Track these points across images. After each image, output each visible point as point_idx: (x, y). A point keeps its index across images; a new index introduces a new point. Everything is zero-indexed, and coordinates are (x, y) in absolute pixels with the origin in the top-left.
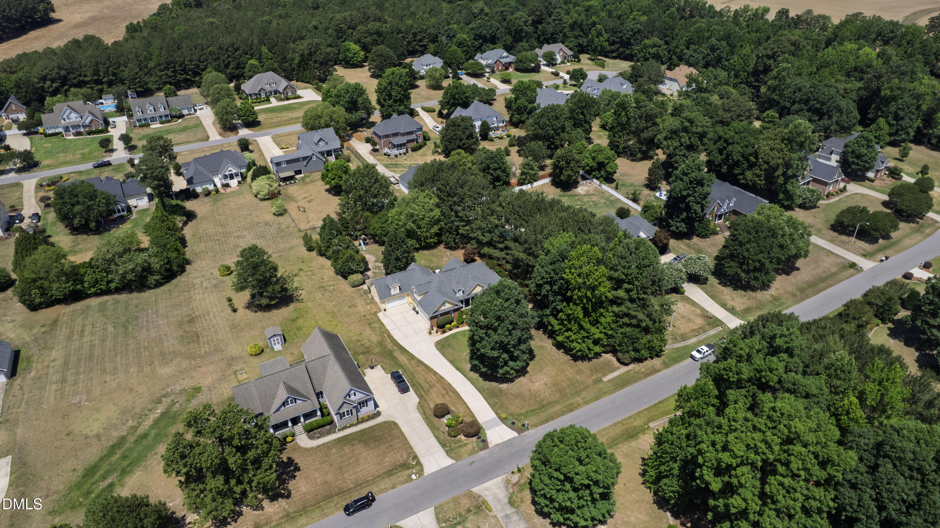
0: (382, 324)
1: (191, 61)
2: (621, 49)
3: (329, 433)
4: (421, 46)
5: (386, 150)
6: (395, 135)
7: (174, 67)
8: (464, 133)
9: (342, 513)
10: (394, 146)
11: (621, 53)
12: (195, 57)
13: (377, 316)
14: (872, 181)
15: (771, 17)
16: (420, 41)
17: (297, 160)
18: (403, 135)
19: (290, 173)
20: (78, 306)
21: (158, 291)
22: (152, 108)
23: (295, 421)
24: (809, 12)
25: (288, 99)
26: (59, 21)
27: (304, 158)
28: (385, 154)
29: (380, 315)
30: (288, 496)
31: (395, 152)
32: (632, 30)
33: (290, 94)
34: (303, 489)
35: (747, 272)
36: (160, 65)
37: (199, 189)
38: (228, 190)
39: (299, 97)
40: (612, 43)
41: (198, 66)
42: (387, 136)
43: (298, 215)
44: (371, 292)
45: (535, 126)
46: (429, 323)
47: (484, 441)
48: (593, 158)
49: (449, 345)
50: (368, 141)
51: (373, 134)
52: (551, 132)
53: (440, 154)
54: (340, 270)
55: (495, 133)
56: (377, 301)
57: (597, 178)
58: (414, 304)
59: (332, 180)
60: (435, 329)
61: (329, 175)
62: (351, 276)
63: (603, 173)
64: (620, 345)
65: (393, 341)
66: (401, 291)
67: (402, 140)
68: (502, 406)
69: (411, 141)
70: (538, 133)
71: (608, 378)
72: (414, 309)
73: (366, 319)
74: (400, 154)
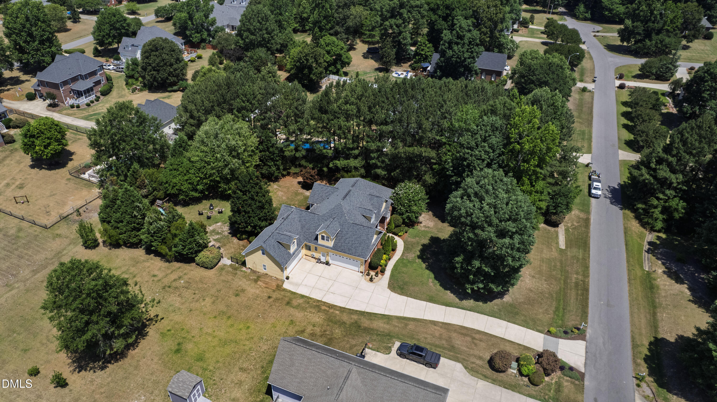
0: (303, 296)
5: (71, 102)
6: (74, 79)
10: (79, 94)
13: (285, 290)
14: (517, 31)
28: (72, 107)
29: (286, 285)
31: (83, 100)
42: (65, 83)
43: (19, 210)
44: (244, 264)
45: (245, 34)
46: (362, 269)
47: (571, 369)
48: (328, 52)
49: (405, 283)
50: (31, 97)
51: (38, 86)
52: (266, 36)
53: (141, 90)
54: (180, 254)
55: (186, 57)
56: (265, 271)
57: (334, 74)
58: (316, 255)
59: (46, 147)
60: (372, 273)
61: (37, 142)
62: (201, 255)
63: (339, 66)
64: (556, 207)
65: (343, 310)
66: (299, 245)
67: (88, 83)
68: (533, 320)
69: (98, 83)
70: (251, 41)
71: (562, 244)
72: (319, 261)
73: (277, 299)
74: (92, 102)
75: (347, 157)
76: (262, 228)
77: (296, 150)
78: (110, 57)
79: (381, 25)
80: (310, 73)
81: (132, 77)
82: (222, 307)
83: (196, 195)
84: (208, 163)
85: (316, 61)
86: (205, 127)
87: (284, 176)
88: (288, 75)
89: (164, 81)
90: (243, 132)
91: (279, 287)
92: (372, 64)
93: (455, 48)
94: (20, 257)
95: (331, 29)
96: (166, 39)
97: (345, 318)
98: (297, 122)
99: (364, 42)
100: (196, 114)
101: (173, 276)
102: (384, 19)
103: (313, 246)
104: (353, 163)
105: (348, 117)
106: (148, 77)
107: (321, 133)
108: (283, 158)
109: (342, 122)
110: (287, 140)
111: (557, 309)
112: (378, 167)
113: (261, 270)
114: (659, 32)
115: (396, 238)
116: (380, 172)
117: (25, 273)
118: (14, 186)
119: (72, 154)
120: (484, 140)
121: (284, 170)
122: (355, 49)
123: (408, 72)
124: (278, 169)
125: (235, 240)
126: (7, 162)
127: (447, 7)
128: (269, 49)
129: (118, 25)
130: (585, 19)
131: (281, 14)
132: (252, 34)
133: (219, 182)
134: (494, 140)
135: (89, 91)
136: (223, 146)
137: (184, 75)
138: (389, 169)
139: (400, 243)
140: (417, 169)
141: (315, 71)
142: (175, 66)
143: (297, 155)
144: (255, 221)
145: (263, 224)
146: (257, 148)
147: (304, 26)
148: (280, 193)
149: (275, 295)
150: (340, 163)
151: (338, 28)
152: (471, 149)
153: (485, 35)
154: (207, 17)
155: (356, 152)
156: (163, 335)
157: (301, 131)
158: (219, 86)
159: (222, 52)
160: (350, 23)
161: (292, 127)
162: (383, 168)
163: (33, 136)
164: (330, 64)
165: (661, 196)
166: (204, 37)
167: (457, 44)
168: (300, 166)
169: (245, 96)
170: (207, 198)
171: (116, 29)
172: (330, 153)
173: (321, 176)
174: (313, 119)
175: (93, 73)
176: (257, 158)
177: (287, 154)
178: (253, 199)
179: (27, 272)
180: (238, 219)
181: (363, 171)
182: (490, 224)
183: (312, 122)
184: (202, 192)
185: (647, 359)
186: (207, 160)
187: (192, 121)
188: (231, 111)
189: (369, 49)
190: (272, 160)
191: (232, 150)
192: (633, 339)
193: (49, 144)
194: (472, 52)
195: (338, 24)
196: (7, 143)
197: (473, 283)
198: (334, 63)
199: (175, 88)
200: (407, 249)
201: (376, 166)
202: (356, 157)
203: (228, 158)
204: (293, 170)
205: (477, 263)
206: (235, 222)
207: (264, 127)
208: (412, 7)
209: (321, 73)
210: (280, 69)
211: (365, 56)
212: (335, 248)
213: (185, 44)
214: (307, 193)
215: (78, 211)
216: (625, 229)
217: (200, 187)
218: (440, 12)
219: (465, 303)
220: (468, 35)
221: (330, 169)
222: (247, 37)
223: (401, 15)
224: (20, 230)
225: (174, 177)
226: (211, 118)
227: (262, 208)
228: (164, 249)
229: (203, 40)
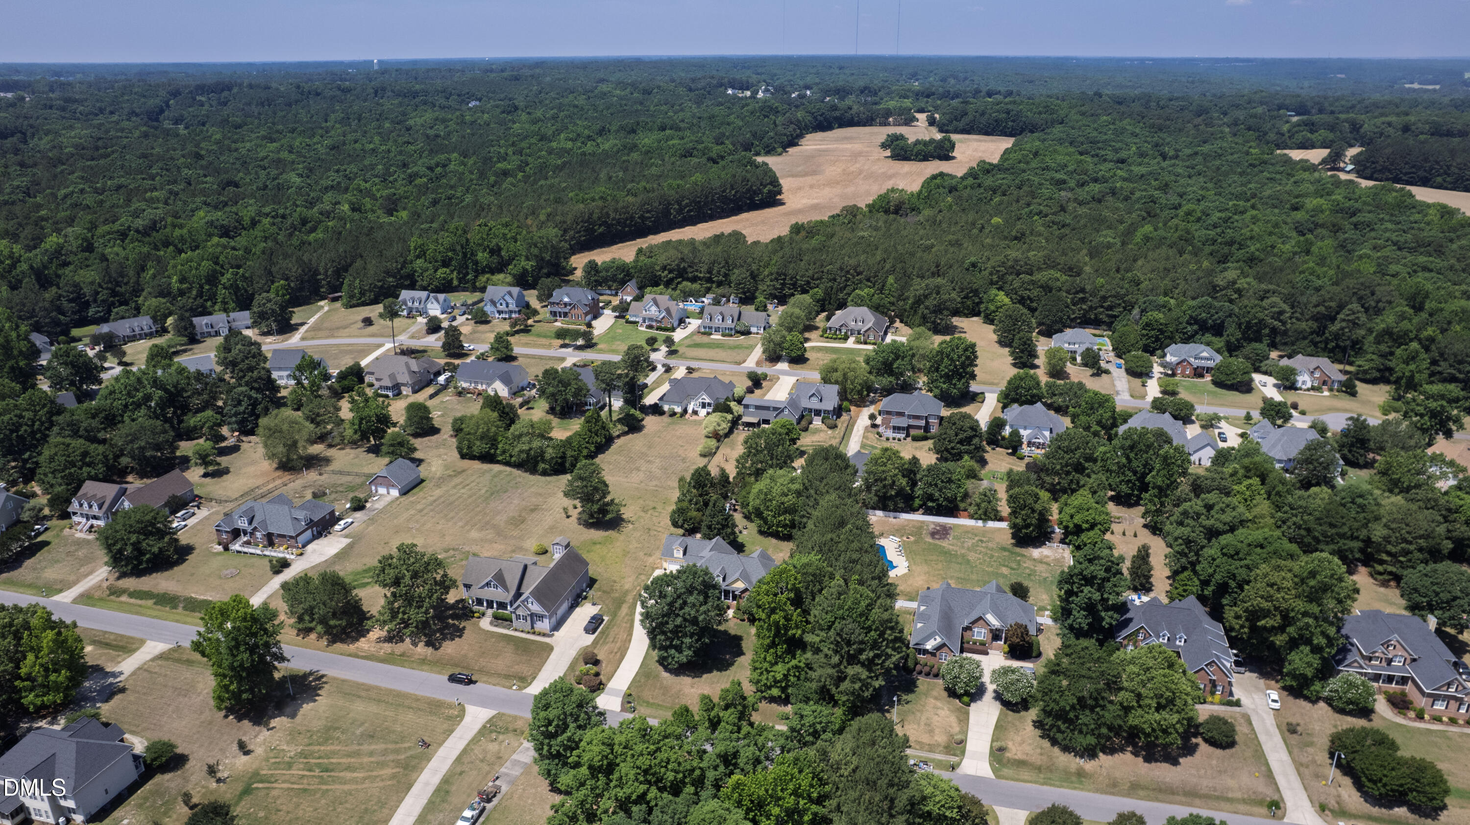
1: (802, 276)
3: (504, 627)
4: (1108, 316)
5: (882, 429)
7: (784, 279)
8: (957, 435)
9: (446, 677)
12: (810, 273)
16: (1110, 308)
17: (767, 408)
18: (909, 417)
19: (754, 420)
20: (486, 466)
21: (543, 478)
22: (720, 318)
23: (490, 604)
25: (866, 343)
26: (783, 204)
27: (775, 409)
28: (878, 434)
30: (437, 649)
34: (449, 651)
36: (772, 274)
37: (666, 408)
38: (695, 417)
41: (808, 283)
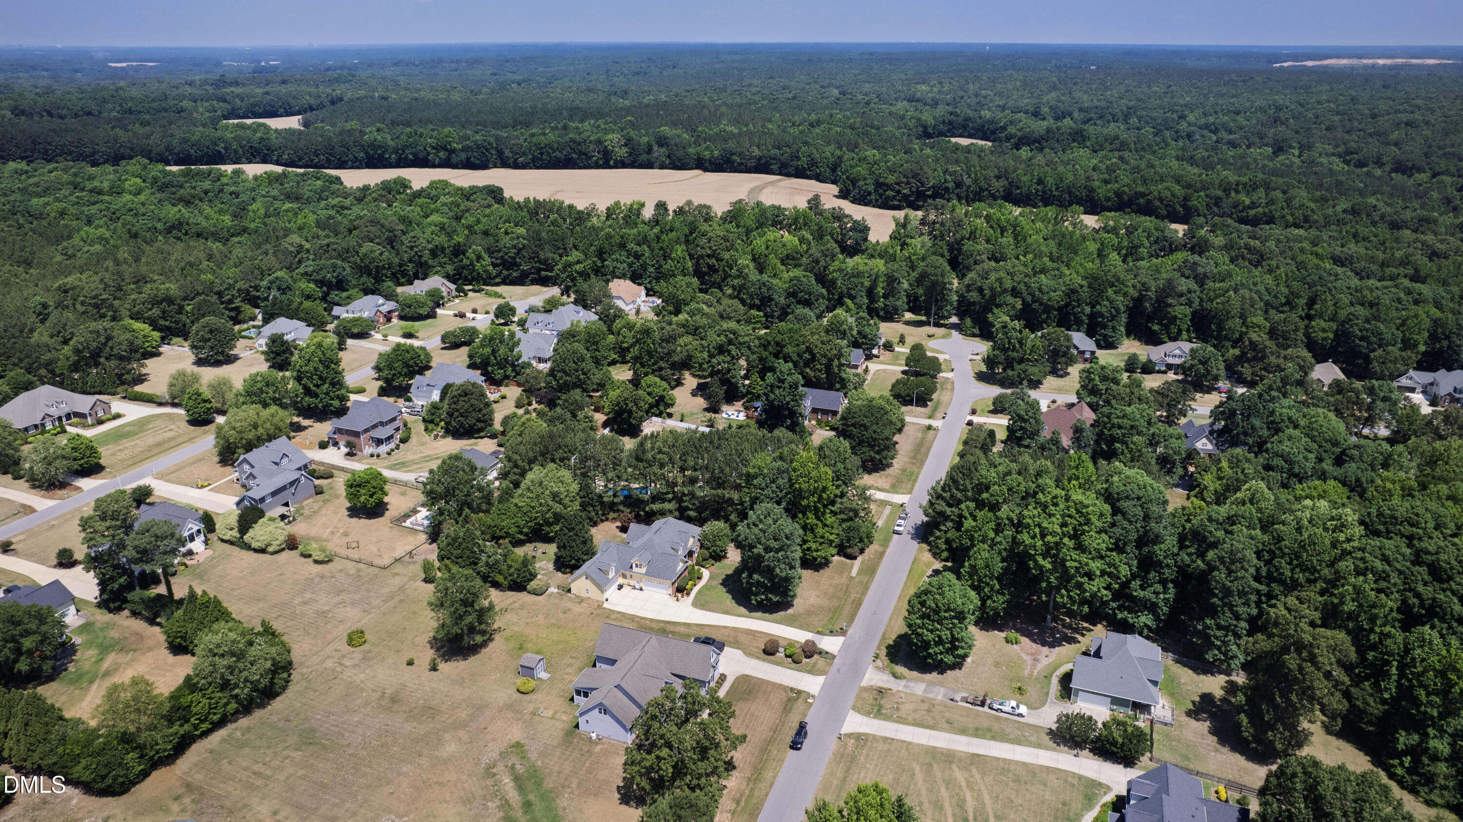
0: (619, 612)
2: (505, 272)
5: (370, 450)
6: (374, 427)
9: (793, 751)
10: (379, 442)
11: (506, 277)
13: (604, 608)
14: (878, 357)
15: (648, 213)
17: (283, 489)
18: (386, 423)
19: (282, 509)
20: (191, 758)
24: (689, 203)
25: (100, 423)
28: (372, 455)
29: (606, 605)
31: (385, 448)
32: (514, 247)
33: (100, 414)
35: (878, 453)
39: (118, 416)
40: (495, 265)
42: (366, 431)
43: (354, 554)
44: (569, 591)
45: (559, 375)
46: (670, 591)
47: (827, 653)
48: (649, 394)
49: (706, 602)
50: (323, 446)
51: (335, 433)
52: (582, 377)
53: (443, 437)
54: (514, 582)
55: (492, 396)
56: (587, 595)
57: (656, 416)
58: (632, 583)
59: (371, 496)
60: (679, 595)
61: (363, 491)
62: (532, 583)
63: (662, 408)
64: (848, 541)
65: (652, 620)
66: (616, 573)
67: (387, 431)
68: (808, 625)
69: (397, 429)
70: (566, 381)
71: (854, 573)
72: (634, 588)
73: (598, 615)
74: (392, 450)
75: (664, 501)
76: (584, 561)
77: (615, 496)
78: (398, 397)
79: (709, 362)
80: (630, 417)
81: (432, 422)
82: (553, 621)
83: (522, 537)
84: (533, 508)
85: (636, 404)
86: (530, 476)
87: (602, 521)
88: (606, 418)
89: (471, 427)
90: (565, 479)
91: (600, 606)
92: (700, 402)
93: (777, 392)
94: (369, 591)
95: (654, 364)
96: (474, 383)
97: (654, 625)
98: (615, 469)
99: (694, 376)
100: (520, 463)
101: (508, 602)
102: (712, 356)
103: (628, 574)
104: (667, 506)
105: (662, 466)
106: (454, 424)
107: (637, 479)
108: (602, 503)
109: (656, 469)
110: (606, 486)
111: (832, 618)
112: (690, 510)
113: (584, 595)
114: (1021, 361)
115: (703, 570)
116: (692, 514)
117: (377, 602)
118: (339, 534)
119: (387, 504)
120: (773, 481)
121: (603, 515)
122: (682, 384)
123: (739, 411)
124: (597, 514)
125: (560, 574)
126: (323, 512)
127: (778, 344)
128: (585, 390)
129: (411, 363)
130: (974, 335)
131: (597, 350)
132: (567, 374)
133: (542, 525)
134: (780, 481)
135: (390, 438)
136: (547, 492)
137: (492, 420)
138: (700, 510)
139: (706, 573)
140: (725, 510)
141: (635, 415)
142: (484, 412)
143: (616, 500)
144: (579, 554)
145: (585, 557)
146: (578, 494)
147: (624, 357)
148: (599, 537)
149: (596, 612)
150: (656, 507)
151: (662, 364)
152: (763, 489)
153: (820, 371)
154: (512, 350)
155: (670, 496)
156: (507, 639)
157: (619, 477)
158: (542, 437)
159: (529, 391)
160: (676, 358)
161: (611, 475)
162: (694, 510)
163: (359, 486)
164: (651, 406)
165: (943, 528)
166: (508, 373)
167: (780, 387)
168: (618, 511)
169: (567, 446)
170: (530, 541)
171: (408, 366)
172: (646, 497)
173: (639, 520)
174: (630, 466)
175: (393, 420)
176: (577, 503)
177: (606, 499)
178: (577, 535)
179: (378, 601)
180: (563, 553)
181: (677, 514)
182: (760, 543)
183: (630, 470)
184: (526, 535)
185: (889, 647)
186: (533, 504)
187: (516, 470)
188: (553, 460)
189: (699, 384)
190: (592, 505)
191: (555, 496)
192: (884, 634)
193: (374, 493)
194: (795, 395)
195: (662, 359)
196: (317, 493)
197: (756, 595)
198: (657, 404)
199: (482, 434)
200: (712, 578)
201: (687, 509)
202: (670, 501)
203: (551, 503)
204: (612, 515)
205: (756, 576)
206: (561, 557)
207: (584, 475)
208: (740, 343)
209: (642, 417)
210: (597, 410)
211: (694, 394)
212: (647, 574)
213: (486, 381)
214: (624, 536)
215: (411, 553)
216: (915, 559)
217: (526, 530)
218: (771, 349)
219: (754, 614)
220: (789, 379)
221: (646, 513)
222: (561, 378)
223: (729, 352)
224: (359, 570)
225: (503, 520)
226: (536, 468)
227: (585, 543)
228: (500, 579)
229: (506, 377)
